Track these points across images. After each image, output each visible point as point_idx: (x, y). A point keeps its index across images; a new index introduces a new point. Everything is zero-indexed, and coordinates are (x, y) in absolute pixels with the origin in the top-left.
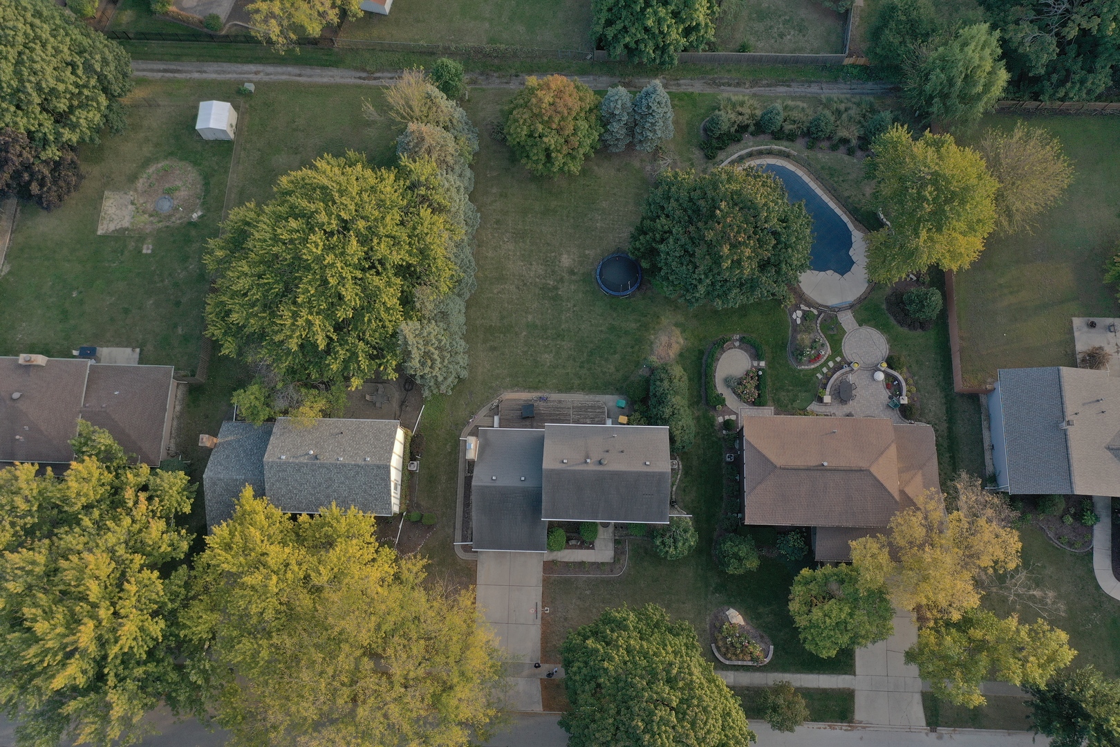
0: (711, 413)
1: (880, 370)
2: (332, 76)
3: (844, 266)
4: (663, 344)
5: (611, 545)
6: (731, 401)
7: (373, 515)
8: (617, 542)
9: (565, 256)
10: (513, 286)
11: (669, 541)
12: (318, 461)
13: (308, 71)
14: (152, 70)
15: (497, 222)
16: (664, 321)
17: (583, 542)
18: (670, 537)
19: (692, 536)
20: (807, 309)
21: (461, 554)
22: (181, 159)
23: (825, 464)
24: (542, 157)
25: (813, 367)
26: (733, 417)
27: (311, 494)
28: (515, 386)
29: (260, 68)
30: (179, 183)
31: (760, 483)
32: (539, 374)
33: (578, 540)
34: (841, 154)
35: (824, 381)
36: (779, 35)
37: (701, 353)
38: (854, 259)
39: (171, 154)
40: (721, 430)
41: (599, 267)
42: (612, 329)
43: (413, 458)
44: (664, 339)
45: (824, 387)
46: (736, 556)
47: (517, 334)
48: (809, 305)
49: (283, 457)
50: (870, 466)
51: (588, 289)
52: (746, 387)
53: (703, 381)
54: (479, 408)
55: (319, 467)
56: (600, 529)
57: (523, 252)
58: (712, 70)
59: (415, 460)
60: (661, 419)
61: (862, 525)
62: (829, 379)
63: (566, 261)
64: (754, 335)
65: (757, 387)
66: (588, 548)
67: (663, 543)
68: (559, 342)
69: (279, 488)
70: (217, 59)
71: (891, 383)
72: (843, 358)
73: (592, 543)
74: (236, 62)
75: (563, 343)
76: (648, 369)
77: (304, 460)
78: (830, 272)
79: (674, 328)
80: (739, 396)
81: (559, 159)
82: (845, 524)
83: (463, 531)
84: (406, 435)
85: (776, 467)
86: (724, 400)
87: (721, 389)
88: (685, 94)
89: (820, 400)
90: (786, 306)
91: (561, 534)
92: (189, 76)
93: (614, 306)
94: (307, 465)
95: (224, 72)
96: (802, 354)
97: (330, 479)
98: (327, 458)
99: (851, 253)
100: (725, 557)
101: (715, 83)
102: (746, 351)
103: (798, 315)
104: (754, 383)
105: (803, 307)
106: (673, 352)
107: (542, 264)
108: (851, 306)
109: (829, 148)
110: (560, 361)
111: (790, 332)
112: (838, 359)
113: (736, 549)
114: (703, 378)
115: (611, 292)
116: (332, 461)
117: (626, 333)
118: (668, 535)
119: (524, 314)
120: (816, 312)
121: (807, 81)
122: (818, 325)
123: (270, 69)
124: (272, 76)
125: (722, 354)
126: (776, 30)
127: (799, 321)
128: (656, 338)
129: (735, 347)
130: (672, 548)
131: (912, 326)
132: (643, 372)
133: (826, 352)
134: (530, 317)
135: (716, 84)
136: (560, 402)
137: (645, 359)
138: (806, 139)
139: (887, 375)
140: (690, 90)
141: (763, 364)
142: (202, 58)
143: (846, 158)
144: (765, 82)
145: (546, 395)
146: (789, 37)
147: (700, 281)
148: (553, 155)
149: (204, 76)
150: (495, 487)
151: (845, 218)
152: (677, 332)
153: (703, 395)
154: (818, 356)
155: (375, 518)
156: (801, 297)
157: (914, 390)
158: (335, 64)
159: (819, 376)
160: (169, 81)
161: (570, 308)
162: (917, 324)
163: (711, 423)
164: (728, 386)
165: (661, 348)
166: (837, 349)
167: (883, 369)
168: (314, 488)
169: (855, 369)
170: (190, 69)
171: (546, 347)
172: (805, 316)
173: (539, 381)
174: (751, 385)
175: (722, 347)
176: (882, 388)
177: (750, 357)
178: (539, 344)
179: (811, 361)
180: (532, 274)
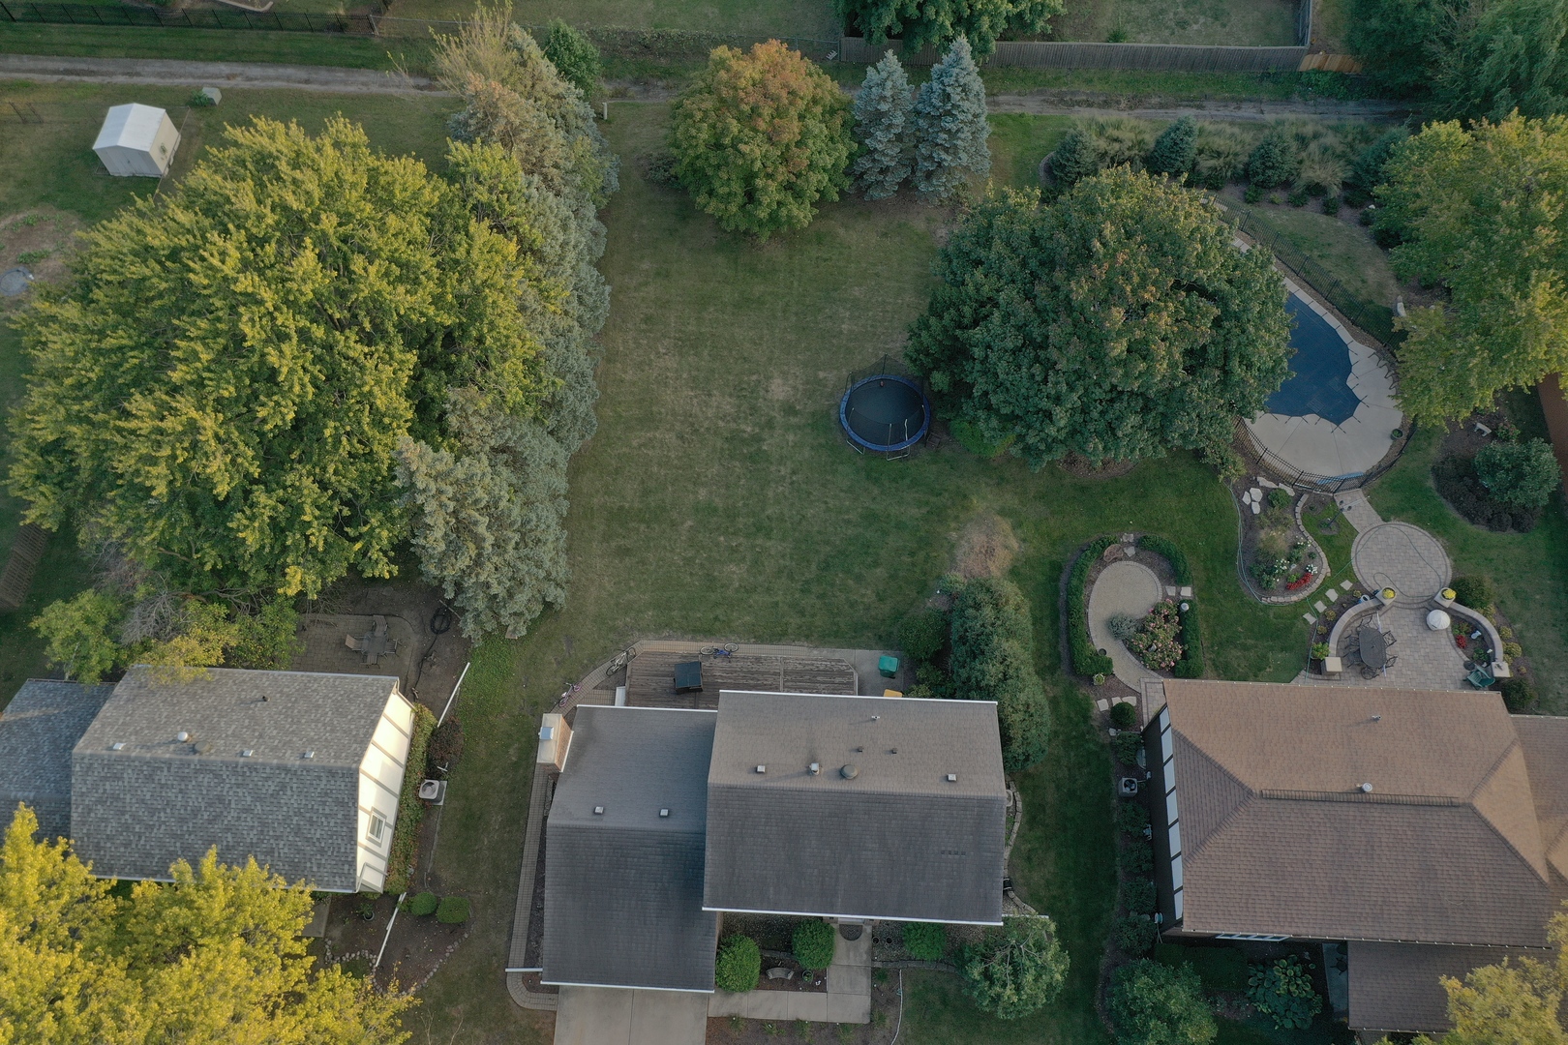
0: (1083, 691)
1: (1440, 607)
2: (363, 84)
3: (1340, 407)
4: (977, 549)
5: (864, 982)
6: (1125, 667)
7: (308, 890)
8: (877, 975)
9: (778, 381)
10: (672, 435)
11: (1002, 970)
12: (196, 757)
13: (323, 74)
14: (44, 71)
15: (648, 319)
16: (978, 504)
17: (800, 974)
18: (1004, 960)
19: (1056, 959)
20: (1272, 485)
21: (518, 994)
22: (62, 207)
23: (1368, 788)
24: (737, 187)
25: (1294, 598)
26: (1132, 700)
27: (174, 836)
28: (664, 627)
29: (237, 68)
30: (48, 247)
31: (1215, 831)
32: (717, 604)
33: (790, 968)
34: (1311, 213)
35: (1322, 629)
36: (1177, 24)
37: (1057, 568)
38: (1358, 393)
39: (44, 199)
40: (1105, 726)
41: (846, 398)
42: (870, 518)
43: (432, 774)
44: (977, 538)
45: (1324, 638)
46: (1159, 1011)
47: (673, 524)
48: (1276, 477)
49: (119, 746)
50: (1472, 796)
51: (823, 441)
52: (1155, 637)
53: (1062, 625)
54: (586, 669)
55: (196, 771)
56: (840, 943)
57: (694, 373)
58: (1057, 79)
59: (438, 776)
60: (979, 688)
61: (1465, 938)
62: (1331, 625)
63: (779, 390)
64: (1165, 536)
65: (1180, 638)
66: (812, 988)
67: (987, 975)
68: (759, 541)
69: (103, 820)
70: (162, 53)
71: (1464, 633)
72: (1357, 584)
73: (821, 976)
74: (195, 59)
75: (769, 544)
76: (945, 598)
77: (164, 754)
78: (1312, 418)
79: (998, 518)
80: (1139, 655)
81: (771, 192)
82: (1422, 937)
83: (529, 941)
84: (418, 720)
85: (1250, 793)
86: (1110, 662)
87: (1100, 640)
88: (1009, 116)
89: (1317, 667)
90: (1227, 479)
91: (749, 951)
92: (107, 79)
93: (874, 475)
94: (169, 763)
95: (172, 75)
96: (1271, 571)
97: (220, 799)
98: (217, 752)
99: (1351, 382)
100: (1132, 1014)
101: (1063, 101)
102: (1151, 566)
103: (1254, 497)
104: (1172, 628)
105: (1263, 482)
106: (996, 568)
107: (731, 395)
108: (1364, 481)
109: (1288, 202)
110: (761, 579)
111: (1240, 529)
112: (1347, 585)
113: (1160, 996)
114: (1062, 618)
115: (869, 445)
116: (228, 757)
117: (900, 526)
118: (999, 955)
119: (690, 487)
120: (1290, 492)
121: (1233, 99)
122: (1298, 516)
123: (255, 71)
124: (256, 82)
125: (1099, 572)
126: (1171, 15)
127: (1256, 509)
128: (961, 538)
129: (1126, 558)
130: (1010, 987)
131: (1494, 522)
132: (935, 603)
133: (1321, 569)
134: (702, 493)
135: (1066, 103)
136: (758, 660)
137: (939, 577)
138: (1242, 187)
139: (1457, 619)
140: (1018, 111)
141: (1187, 592)
142: (136, 52)
143: (1323, 219)
144: (1155, 100)
145: (729, 646)
146: (1195, 27)
147: (1058, 400)
148: (759, 182)
149: (136, 80)
150: (599, 830)
151: (1332, 320)
152: (1005, 525)
153: (1064, 654)
154: (1305, 577)
155: (313, 895)
156: (1257, 463)
157: (1517, 649)
158: (375, 62)
159: (1310, 619)
160: (70, 85)
161: (784, 477)
162: (1506, 518)
163: (1084, 711)
164: (1116, 635)
165: (973, 556)
166: (1341, 565)
167: (1447, 604)
168: (182, 820)
169: (1387, 602)
170: (111, 69)
171: (734, 550)
172: (1269, 498)
173: (716, 618)
174: (1166, 634)
175: (1101, 558)
176: (1447, 645)
177: (1160, 577)
178: (717, 545)
179: (1289, 587)
180: (710, 413)
